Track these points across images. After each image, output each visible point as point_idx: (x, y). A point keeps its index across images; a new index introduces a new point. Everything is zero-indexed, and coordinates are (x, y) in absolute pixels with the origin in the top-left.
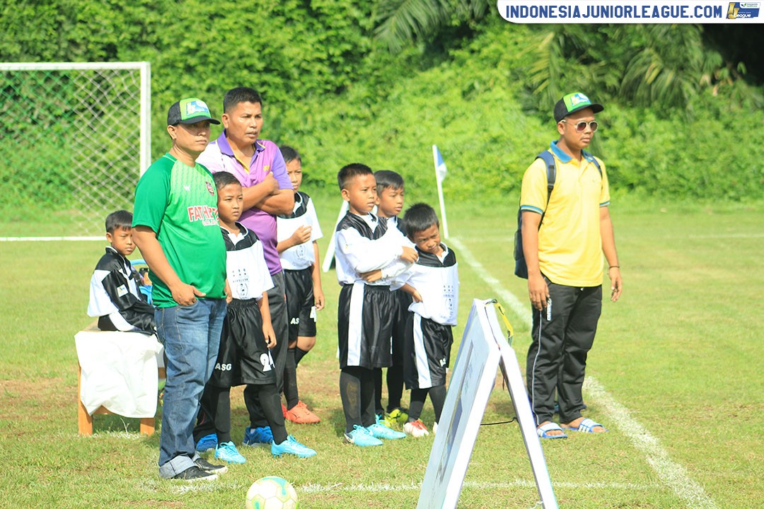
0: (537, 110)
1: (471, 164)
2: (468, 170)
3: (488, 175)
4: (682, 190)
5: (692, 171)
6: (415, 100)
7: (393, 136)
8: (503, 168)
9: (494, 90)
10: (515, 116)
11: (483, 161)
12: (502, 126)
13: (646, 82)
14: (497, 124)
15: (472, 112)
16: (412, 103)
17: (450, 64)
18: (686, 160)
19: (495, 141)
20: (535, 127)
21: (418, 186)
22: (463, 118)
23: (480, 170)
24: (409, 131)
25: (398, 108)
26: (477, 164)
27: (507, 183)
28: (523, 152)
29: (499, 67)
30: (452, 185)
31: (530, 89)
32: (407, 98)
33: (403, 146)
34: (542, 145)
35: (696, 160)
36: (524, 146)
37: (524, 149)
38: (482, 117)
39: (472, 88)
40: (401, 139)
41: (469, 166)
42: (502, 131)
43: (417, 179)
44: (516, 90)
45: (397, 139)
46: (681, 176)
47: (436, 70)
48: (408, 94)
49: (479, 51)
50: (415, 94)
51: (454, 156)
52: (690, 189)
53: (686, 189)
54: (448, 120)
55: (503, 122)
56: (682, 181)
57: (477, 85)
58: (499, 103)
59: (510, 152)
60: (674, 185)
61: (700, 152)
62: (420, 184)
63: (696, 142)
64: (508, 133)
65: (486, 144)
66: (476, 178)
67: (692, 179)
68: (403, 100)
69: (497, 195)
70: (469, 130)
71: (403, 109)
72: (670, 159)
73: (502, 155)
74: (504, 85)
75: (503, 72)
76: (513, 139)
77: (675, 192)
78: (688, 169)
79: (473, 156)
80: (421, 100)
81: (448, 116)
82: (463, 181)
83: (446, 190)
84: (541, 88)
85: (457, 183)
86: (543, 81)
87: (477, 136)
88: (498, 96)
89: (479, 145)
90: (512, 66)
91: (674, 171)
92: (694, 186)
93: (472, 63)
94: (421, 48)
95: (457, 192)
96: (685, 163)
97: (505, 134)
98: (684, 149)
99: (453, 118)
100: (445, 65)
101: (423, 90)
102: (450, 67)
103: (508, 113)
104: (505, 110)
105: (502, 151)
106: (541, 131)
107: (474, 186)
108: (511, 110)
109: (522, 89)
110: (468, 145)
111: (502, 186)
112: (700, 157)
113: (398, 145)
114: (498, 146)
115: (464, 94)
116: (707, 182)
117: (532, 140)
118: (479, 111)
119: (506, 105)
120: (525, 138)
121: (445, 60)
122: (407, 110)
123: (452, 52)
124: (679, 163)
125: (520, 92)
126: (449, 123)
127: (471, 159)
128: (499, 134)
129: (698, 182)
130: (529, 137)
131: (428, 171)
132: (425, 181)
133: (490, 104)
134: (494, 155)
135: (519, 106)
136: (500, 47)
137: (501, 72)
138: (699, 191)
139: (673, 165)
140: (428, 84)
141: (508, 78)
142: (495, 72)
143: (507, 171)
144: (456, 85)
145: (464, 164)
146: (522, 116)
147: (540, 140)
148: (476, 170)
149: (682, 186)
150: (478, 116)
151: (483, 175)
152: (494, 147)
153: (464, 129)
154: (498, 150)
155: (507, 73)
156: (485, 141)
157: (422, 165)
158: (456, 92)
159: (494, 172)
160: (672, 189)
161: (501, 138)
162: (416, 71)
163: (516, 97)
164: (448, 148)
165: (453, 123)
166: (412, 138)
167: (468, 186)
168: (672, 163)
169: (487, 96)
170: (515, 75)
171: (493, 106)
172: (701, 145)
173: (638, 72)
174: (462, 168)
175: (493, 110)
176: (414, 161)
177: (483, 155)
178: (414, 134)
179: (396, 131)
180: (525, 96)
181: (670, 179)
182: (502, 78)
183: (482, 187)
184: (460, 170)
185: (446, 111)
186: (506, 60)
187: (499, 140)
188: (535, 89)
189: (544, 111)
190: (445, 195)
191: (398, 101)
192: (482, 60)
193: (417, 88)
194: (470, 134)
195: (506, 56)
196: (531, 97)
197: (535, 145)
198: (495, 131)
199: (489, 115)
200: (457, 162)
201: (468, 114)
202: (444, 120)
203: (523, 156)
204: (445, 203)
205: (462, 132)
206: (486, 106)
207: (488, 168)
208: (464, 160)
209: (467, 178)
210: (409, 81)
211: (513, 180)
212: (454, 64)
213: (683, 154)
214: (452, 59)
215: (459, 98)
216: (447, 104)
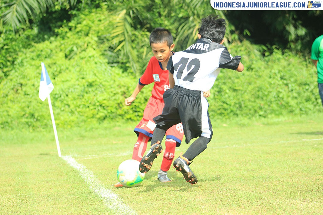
0: (118, 62)
1: (75, 102)
2: (72, 107)
3: (87, 109)
4: (226, 112)
5: (232, 98)
6: (33, 63)
7: (20, 88)
8: (98, 104)
9: (88, 50)
10: (104, 67)
11: (83, 100)
12: (95, 75)
13: (193, 39)
14: (92, 73)
15: (73, 66)
16: (31, 65)
17: (56, 38)
18: (227, 91)
19: (91, 85)
20: (118, 74)
21: (37, 120)
22: (67, 71)
23: (81, 106)
24: (30, 83)
25: (22, 69)
26: (79, 102)
27: (101, 114)
28: (112, 92)
29: (90, 35)
30: (62, 118)
31: (111, 48)
32: (27, 62)
33: (26, 94)
34: (124, 86)
35: (235, 90)
36: (112, 88)
37: (112, 90)
38: (80, 69)
39: (71, 51)
40: (24, 89)
41: (73, 104)
42: (96, 78)
43: (36, 115)
44: (103, 49)
45: (22, 90)
46: (224, 102)
47: (47, 43)
48: (28, 59)
49: (76, 28)
50: (33, 59)
51: (62, 97)
52: (232, 111)
53: (229, 111)
54: (56, 73)
55: (95, 72)
56: (225, 105)
57: (75, 49)
58: (92, 59)
59: (102, 92)
60: (220, 109)
61: (237, 85)
62: (39, 118)
63: (232, 78)
64: (100, 79)
65: (85, 88)
66: (79, 112)
67: (233, 104)
68: (25, 64)
69: (94, 123)
70: (72, 79)
71: (26, 69)
72: (215, 91)
73: (96, 94)
74: (94, 47)
75: (93, 38)
76: (104, 83)
77: (221, 114)
78: (229, 97)
79: (76, 97)
80: (37, 62)
81: (56, 71)
82: (70, 115)
83: (58, 122)
84: (119, 47)
85: (66, 117)
86: (120, 42)
87: (77, 82)
88: (90, 55)
89: (79, 89)
90: (100, 34)
91: (220, 100)
92: (235, 109)
93: (71, 36)
94: (35, 30)
95: (65, 123)
96: (226, 93)
97: (98, 80)
98: (224, 83)
99: (60, 72)
100: (52, 39)
101: (38, 56)
102: (56, 41)
103: (99, 65)
104: (96, 63)
105: (96, 92)
106: (123, 77)
107: (77, 118)
108: (101, 63)
109: (107, 49)
110: (72, 89)
111: (98, 116)
112: (237, 88)
113: (23, 93)
114: (94, 89)
115: (66, 56)
116: (243, 106)
117: (117, 83)
118: (78, 66)
119: (96, 60)
120: (112, 82)
121: (52, 36)
122: (28, 70)
123: (56, 30)
124: (223, 93)
125: (105, 51)
126: (57, 76)
127: (74, 99)
128: (94, 80)
129: (237, 106)
130: (115, 81)
131: (44, 110)
132: (42, 116)
133: (86, 59)
134: (91, 95)
135: (106, 60)
136: (90, 23)
137: (92, 39)
138: (238, 112)
139: (217, 95)
140: (42, 51)
141: (96, 42)
142: (87, 39)
143: (101, 105)
144: (61, 50)
145: (70, 103)
146: (108, 67)
147: (123, 83)
148: (79, 107)
149: (225, 110)
150: (78, 69)
151: (84, 110)
152: (90, 89)
153: (69, 79)
154: (94, 92)
155: (96, 39)
156: (84, 85)
157: (40, 105)
158: (62, 55)
159: (92, 107)
160: (219, 112)
161: (96, 83)
162: (33, 43)
163: (103, 54)
164: (58, 92)
165: (60, 75)
166: (32, 87)
167: (73, 118)
168: (217, 93)
169: (83, 54)
170: (101, 40)
171: (88, 61)
172: (236, 81)
173: (186, 34)
174: (69, 106)
175: (88, 64)
176: (34, 103)
177: (83, 96)
178: (33, 85)
179: (22, 85)
180: (109, 53)
181: (217, 105)
182: (93, 42)
183: (84, 118)
184: (67, 107)
185: (54, 68)
186: (94, 31)
187: (93, 84)
188: (116, 48)
189: (122, 63)
190: (58, 125)
191: (22, 64)
192: (78, 32)
193: (34, 55)
194: (72, 82)
195: (94, 28)
196: (113, 54)
197: (119, 86)
198: (90, 78)
199: (85, 68)
200: (65, 102)
201: (70, 68)
202: (54, 74)
203: (112, 94)
204: (58, 131)
205: (67, 81)
206: (83, 62)
207: (87, 105)
208: (69, 100)
209: (72, 112)
210: (28, 51)
211: (105, 112)
212: (59, 38)
213: (225, 87)
214: (57, 35)
215: (64, 59)
216: (55, 64)
